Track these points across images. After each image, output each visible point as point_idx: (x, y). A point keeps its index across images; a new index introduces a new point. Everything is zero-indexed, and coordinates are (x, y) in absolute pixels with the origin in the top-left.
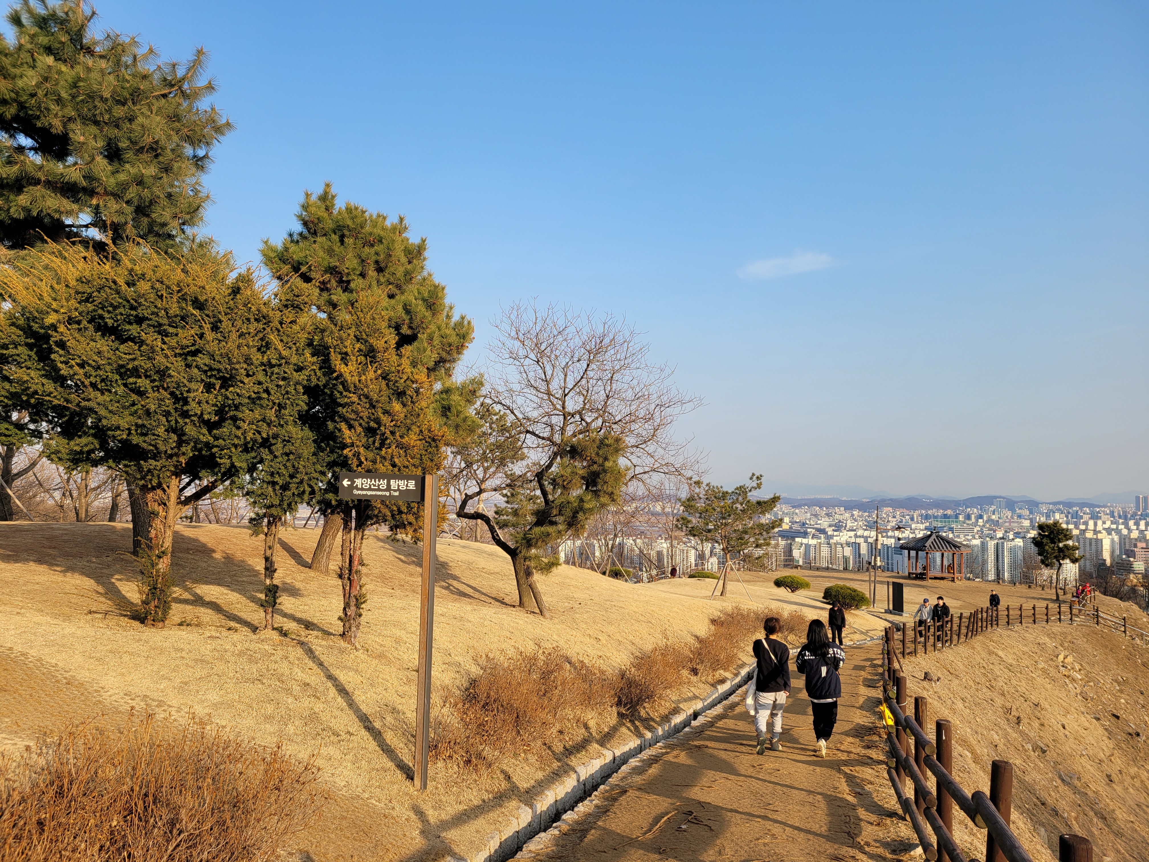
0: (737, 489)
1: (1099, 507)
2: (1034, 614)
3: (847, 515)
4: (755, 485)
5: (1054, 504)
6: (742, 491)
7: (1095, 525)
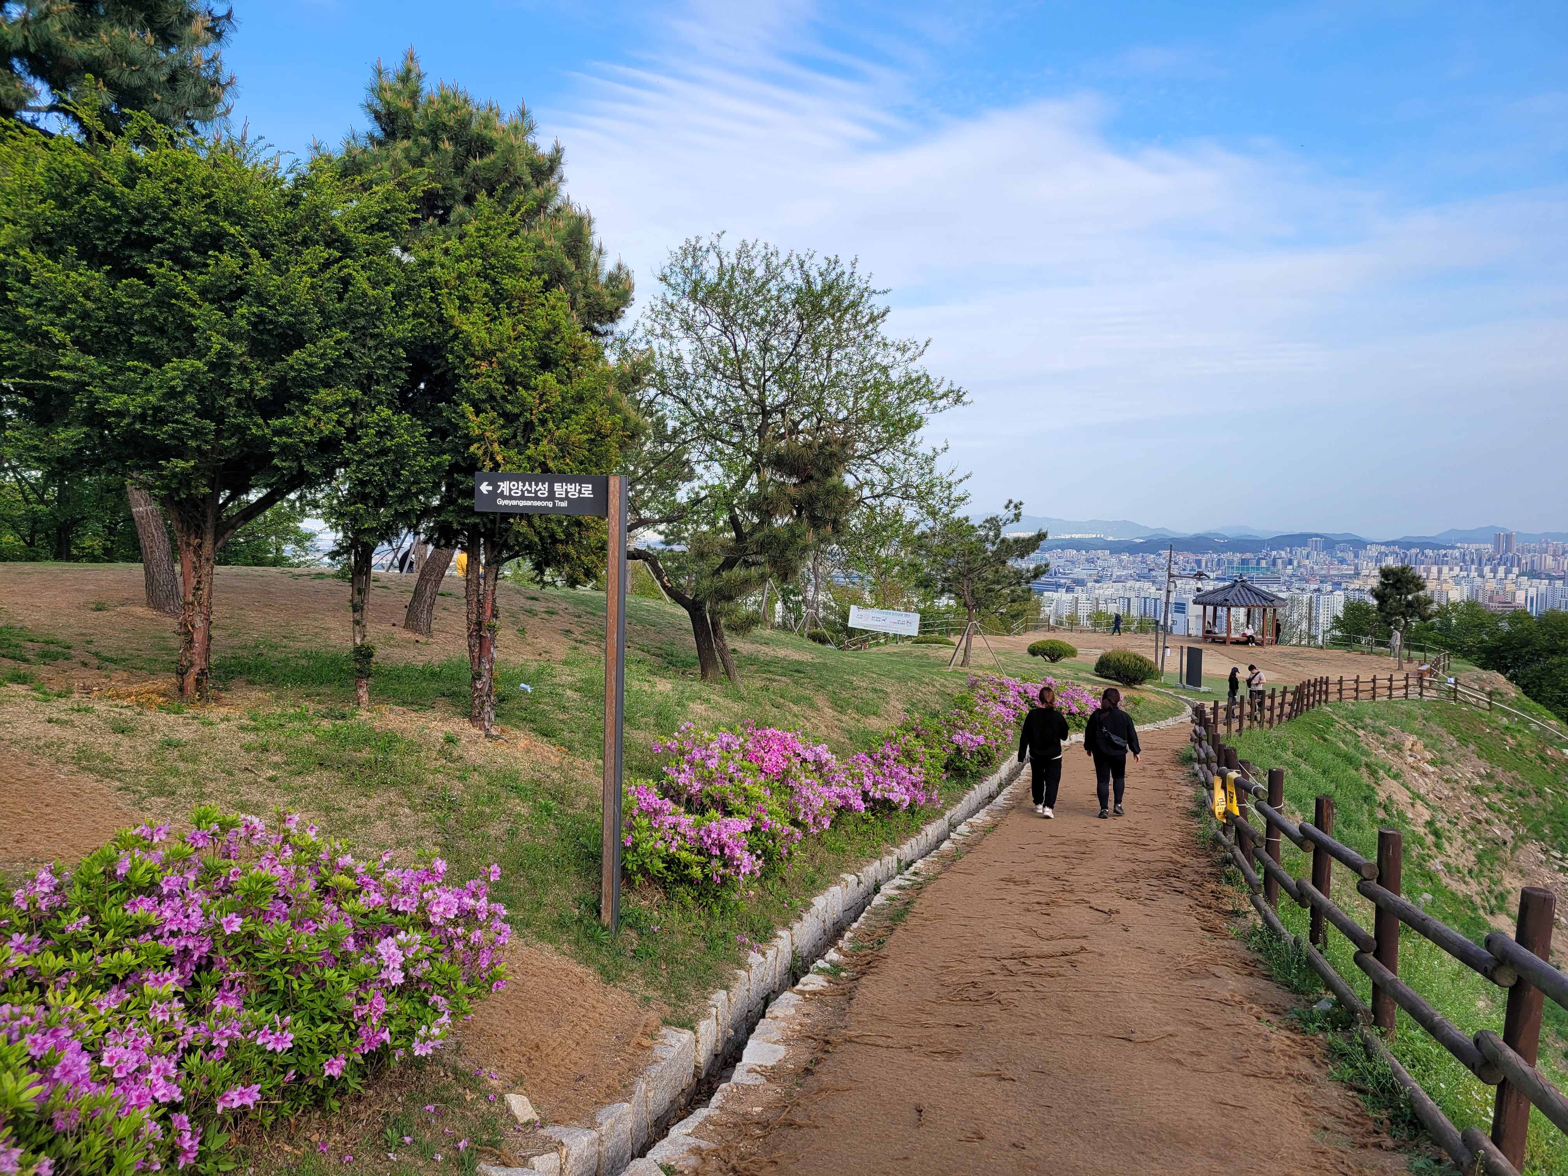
0: (987, 521)
1: (1445, 548)
2: (1373, 689)
3: (1113, 561)
4: (1012, 517)
5: (1387, 544)
6: (994, 523)
7: (1440, 572)
